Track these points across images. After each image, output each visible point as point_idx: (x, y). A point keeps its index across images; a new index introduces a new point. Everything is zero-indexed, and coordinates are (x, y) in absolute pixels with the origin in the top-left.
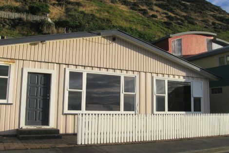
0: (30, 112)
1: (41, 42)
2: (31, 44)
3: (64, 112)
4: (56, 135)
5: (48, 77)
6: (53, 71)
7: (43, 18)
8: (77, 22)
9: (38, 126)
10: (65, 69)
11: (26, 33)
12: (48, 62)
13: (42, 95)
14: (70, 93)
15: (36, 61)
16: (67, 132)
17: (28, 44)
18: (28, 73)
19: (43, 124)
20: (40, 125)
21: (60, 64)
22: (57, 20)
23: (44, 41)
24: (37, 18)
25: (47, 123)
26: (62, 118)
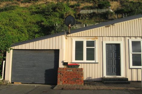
0: (109, 67)
1: (112, 25)
2: (106, 27)
3: (130, 67)
4: (126, 82)
5: (118, 46)
6: (121, 42)
7: (107, 10)
8: (129, 9)
9: (114, 76)
10: (128, 40)
11: (98, 20)
12: (117, 37)
13: (115, 57)
14: (133, 55)
15: (110, 37)
16: (133, 80)
17: (104, 27)
18: (106, 44)
19: (117, 75)
20: (115, 75)
21: (125, 37)
22: (116, 10)
23: (114, 24)
24: (104, 11)
25: (120, 74)
26: (129, 71)
